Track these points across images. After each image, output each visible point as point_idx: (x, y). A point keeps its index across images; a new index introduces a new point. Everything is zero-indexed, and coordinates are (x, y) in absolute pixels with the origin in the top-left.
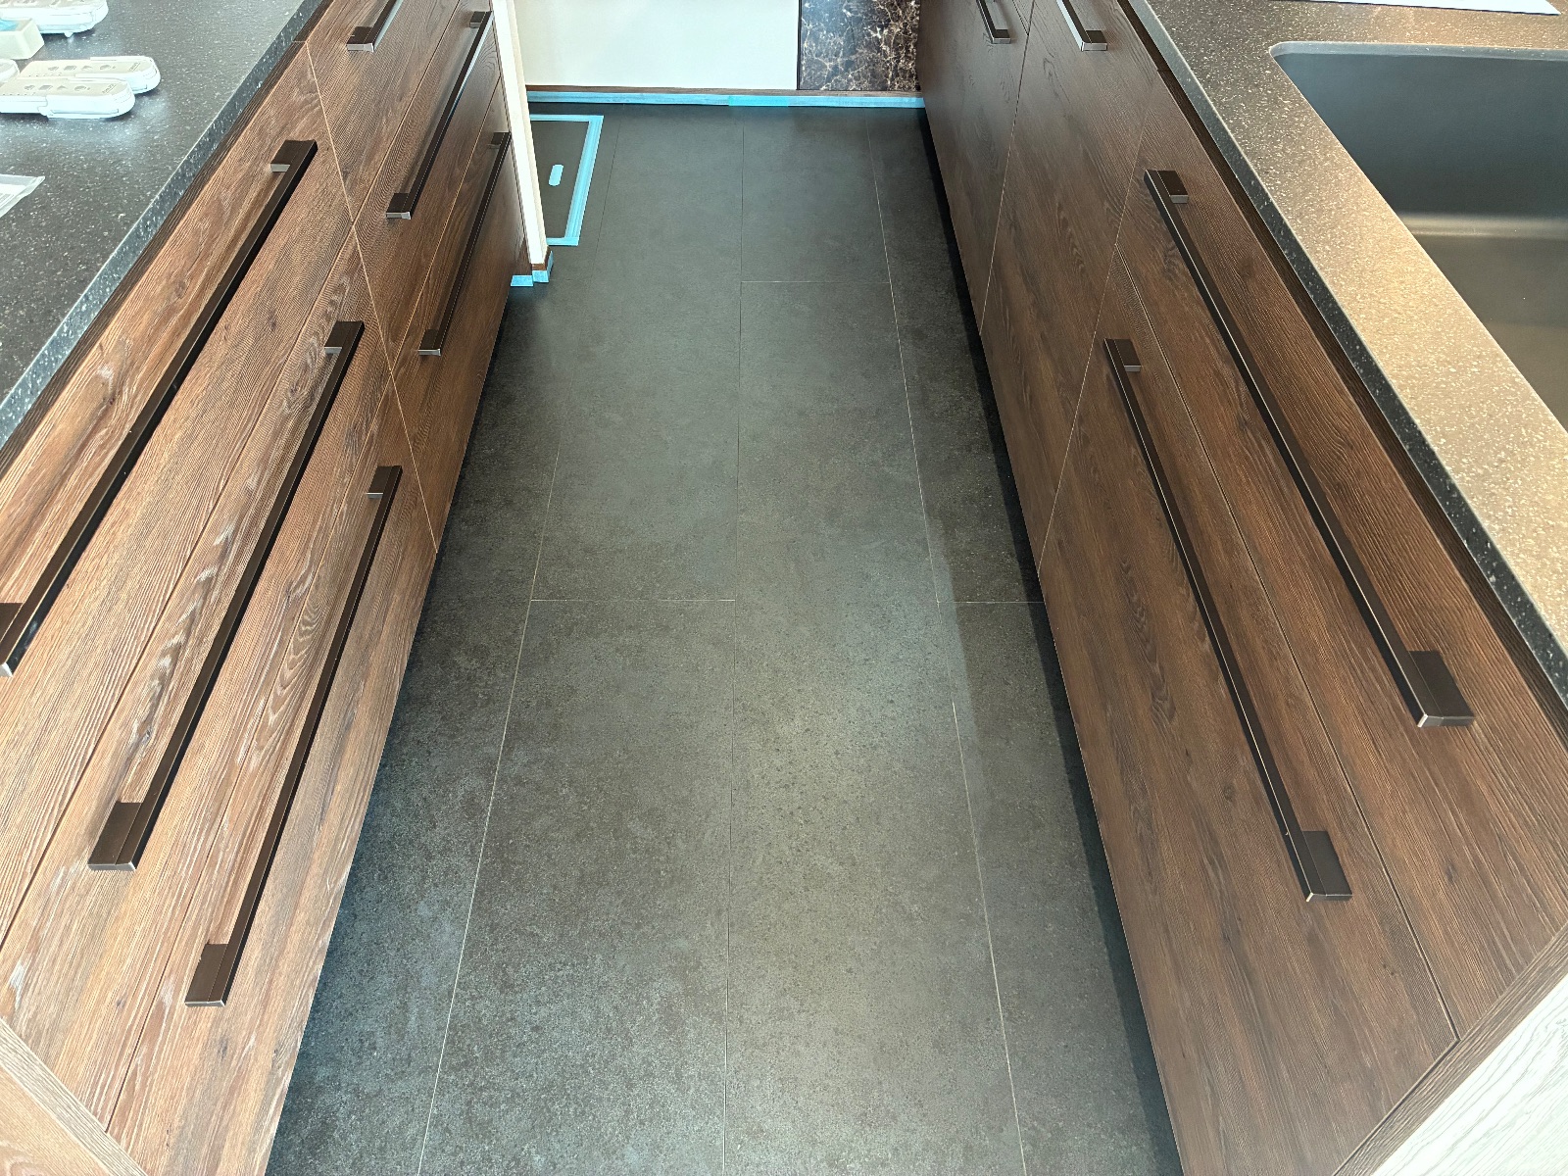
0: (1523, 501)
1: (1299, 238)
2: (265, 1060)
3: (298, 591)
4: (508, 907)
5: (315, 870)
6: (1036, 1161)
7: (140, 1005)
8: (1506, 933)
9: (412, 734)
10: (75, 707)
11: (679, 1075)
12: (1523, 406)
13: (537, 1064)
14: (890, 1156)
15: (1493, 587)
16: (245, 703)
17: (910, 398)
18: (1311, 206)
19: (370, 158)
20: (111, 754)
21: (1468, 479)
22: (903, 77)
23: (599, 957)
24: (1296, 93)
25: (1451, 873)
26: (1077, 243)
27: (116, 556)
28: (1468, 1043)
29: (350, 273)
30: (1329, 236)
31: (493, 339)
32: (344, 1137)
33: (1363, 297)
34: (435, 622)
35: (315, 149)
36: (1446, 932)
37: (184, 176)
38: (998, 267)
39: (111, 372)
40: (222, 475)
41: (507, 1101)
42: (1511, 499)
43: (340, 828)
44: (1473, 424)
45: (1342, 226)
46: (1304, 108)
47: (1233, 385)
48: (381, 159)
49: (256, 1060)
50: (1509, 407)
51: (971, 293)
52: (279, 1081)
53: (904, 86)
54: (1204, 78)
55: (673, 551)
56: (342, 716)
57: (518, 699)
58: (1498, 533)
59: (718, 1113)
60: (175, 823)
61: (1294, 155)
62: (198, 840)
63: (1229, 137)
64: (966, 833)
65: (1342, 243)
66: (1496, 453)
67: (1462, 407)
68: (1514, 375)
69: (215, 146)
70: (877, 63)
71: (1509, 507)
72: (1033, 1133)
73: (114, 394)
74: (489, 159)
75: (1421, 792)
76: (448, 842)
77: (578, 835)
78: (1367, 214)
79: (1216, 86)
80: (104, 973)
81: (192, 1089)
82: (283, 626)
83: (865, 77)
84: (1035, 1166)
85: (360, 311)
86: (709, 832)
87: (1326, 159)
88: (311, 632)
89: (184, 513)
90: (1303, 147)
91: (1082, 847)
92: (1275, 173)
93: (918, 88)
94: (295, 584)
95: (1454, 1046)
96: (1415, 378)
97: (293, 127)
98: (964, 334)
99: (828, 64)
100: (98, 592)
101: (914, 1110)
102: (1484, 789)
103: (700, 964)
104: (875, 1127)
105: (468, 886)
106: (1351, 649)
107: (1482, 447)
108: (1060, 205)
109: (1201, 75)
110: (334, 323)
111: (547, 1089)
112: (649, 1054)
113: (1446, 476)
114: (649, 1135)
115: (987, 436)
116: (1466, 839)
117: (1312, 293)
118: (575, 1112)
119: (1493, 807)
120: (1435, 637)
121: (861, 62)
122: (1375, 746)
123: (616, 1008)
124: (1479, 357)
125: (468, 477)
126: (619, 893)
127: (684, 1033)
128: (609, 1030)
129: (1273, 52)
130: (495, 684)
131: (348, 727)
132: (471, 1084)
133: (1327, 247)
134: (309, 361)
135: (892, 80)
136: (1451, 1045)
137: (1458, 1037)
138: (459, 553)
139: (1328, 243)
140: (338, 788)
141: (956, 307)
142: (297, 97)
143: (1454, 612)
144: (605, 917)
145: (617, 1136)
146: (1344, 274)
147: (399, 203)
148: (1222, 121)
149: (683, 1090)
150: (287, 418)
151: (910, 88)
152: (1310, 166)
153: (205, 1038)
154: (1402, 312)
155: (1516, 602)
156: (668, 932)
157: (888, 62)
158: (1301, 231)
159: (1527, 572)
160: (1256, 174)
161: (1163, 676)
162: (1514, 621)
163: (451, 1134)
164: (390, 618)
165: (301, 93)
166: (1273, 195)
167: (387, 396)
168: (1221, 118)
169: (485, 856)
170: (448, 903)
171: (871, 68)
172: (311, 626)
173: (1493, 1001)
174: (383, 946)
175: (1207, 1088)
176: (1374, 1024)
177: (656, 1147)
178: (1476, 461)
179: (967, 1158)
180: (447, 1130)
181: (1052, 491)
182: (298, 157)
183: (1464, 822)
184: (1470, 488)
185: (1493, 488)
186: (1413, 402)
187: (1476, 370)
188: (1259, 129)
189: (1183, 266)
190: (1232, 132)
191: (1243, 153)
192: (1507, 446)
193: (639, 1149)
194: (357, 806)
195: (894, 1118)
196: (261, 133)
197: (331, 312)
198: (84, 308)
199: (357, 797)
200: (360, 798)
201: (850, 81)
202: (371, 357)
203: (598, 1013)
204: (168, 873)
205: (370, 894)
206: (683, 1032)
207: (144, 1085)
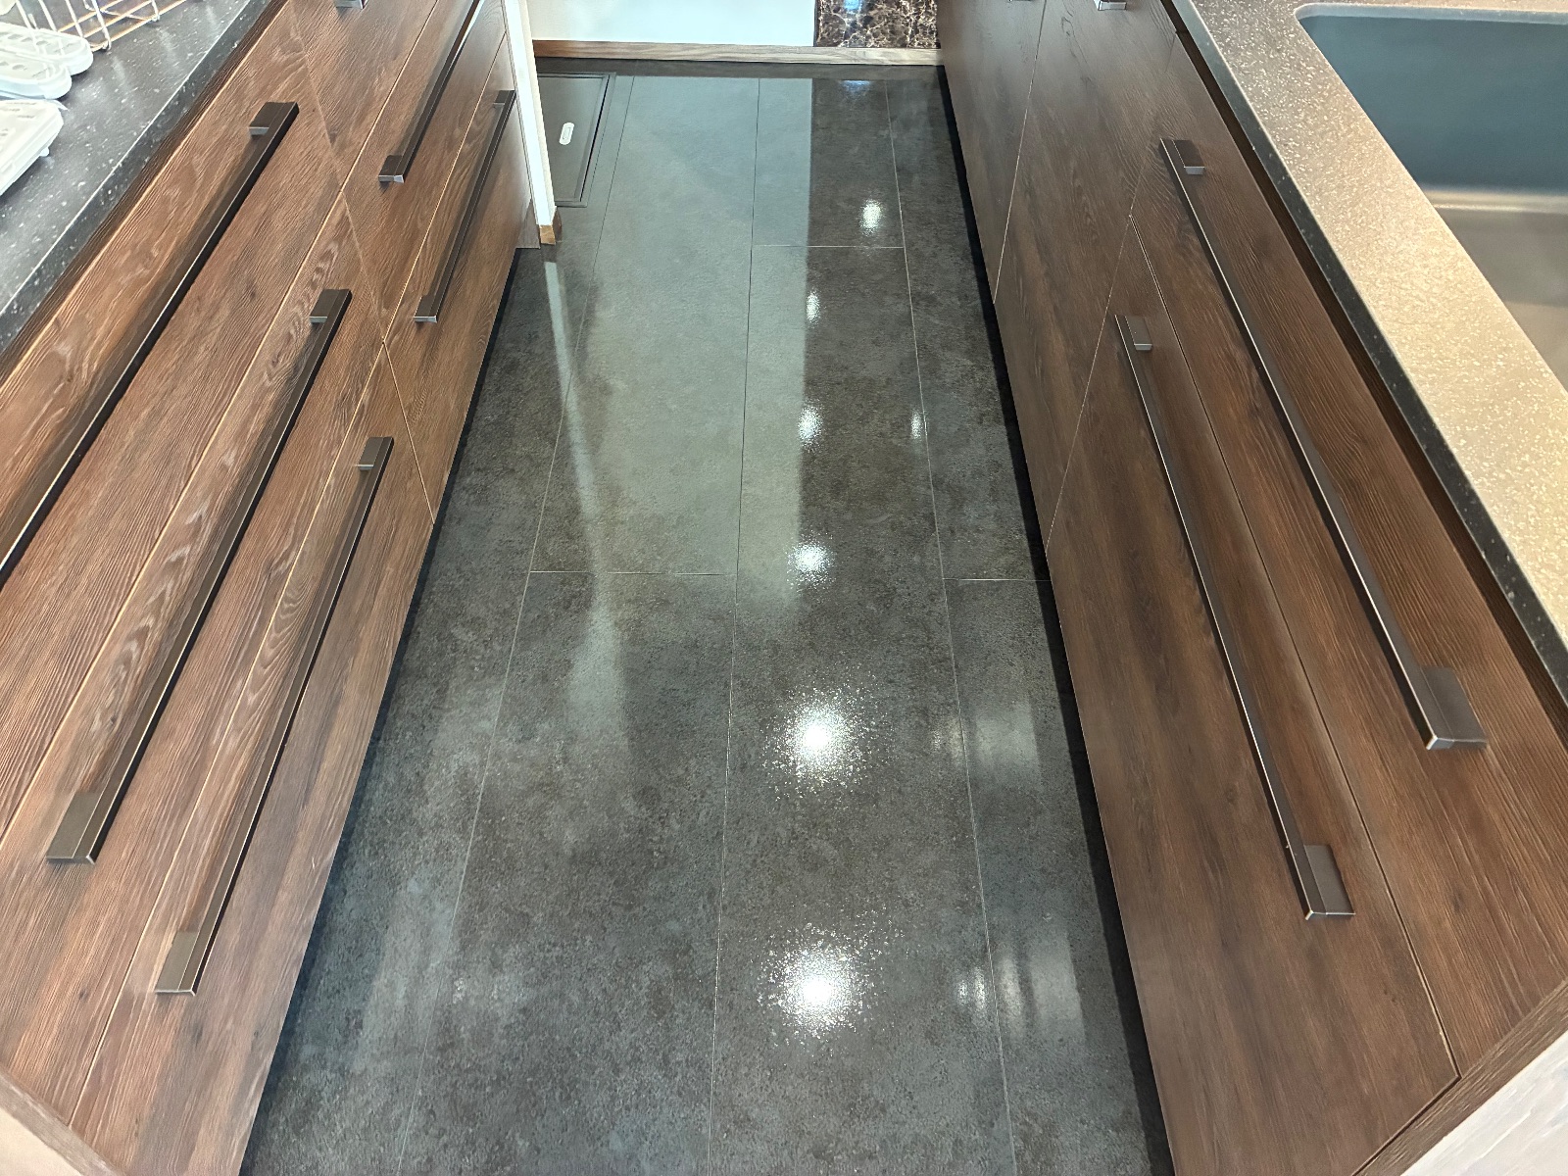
0: (1547, 510)
1: (1317, 217)
2: (243, 1042)
3: (281, 568)
4: (499, 885)
5: (299, 850)
6: (1028, 1157)
7: (105, 996)
8: (1514, 971)
9: (406, 708)
10: (29, 698)
11: (666, 1060)
12: (1551, 405)
13: (523, 1046)
14: (878, 1147)
15: (1511, 604)
16: (221, 684)
17: (922, 368)
18: (1331, 181)
19: (361, 118)
20: (70, 742)
21: (1488, 484)
22: (924, 34)
23: (589, 938)
24: (1321, 59)
25: (1458, 902)
26: (1092, 213)
27: (75, 540)
28: (1469, 1083)
29: (338, 239)
30: (1349, 215)
31: (497, 303)
32: (328, 1116)
33: (1383, 283)
34: (431, 593)
35: (296, 111)
36: (1450, 963)
37: (150, 142)
38: (1012, 236)
39: (69, 347)
40: (194, 452)
41: (492, 1083)
42: (1534, 508)
43: (327, 806)
44: (1497, 423)
45: (1364, 204)
46: (1328, 75)
47: (1245, 370)
48: (373, 122)
49: (234, 1042)
50: (1536, 405)
51: (985, 260)
52: (259, 1064)
53: (924, 44)
54: (1224, 42)
55: (675, 523)
56: (329, 693)
57: (514, 673)
58: (1518, 545)
59: (705, 1100)
60: (143, 810)
61: (1316, 126)
62: (169, 826)
63: (1248, 107)
64: (966, 817)
65: (1362, 222)
66: (1519, 456)
67: (1483, 404)
68: (1542, 370)
69: (185, 110)
70: (897, 18)
71: (1532, 516)
72: (1025, 1129)
73: (71, 371)
74: (492, 117)
75: (1429, 815)
76: (440, 818)
77: (571, 813)
78: (1391, 191)
79: (1236, 52)
80: (64, 967)
81: (163, 1076)
82: (263, 604)
83: (884, 33)
84: (1026, 1162)
85: (348, 279)
86: (704, 812)
87: (1350, 131)
88: (294, 610)
89: (151, 493)
90: (1326, 118)
91: (1083, 835)
92: (1294, 146)
93: (938, 45)
94: (276, 562)
95: (1454, 1083)
96: (1435, 372)
97: (275, 86)
98: (978, 301)
99: (846, 20)
100: (54, 578)
101: (903, 1102)
102: (1496, 818)
103: (690, 947)
104: (865, 1119)
105: (459, 863)
106: (1360, 658)
107: (1505, 449)
108: (1075, 172)
109: (1221, 37)
110: (321, 290)
111: (533, 1073)
112: (637, 1039)
113: (1465, 481)
114: (634, 1122)
115: (1000, 407)
116: (1475, 868)
117: (1329, 277)
118: (561, 1097)
119: (1504, 838)
120: (1448, 650)
121: (880, 18)
122: (1383, 762)
123: (604, 990)
124: (1505, 349)
125: (469, 444)
126: (611, 874)
127: (673, 1018)
128: (597, 1014)
129: (1297, 15)
130: (491, 657)
131: (336, 704)
132: (458, 1065)
133: (1347, 228)
134: (292, 332)
135: (912, 36)
136: (1451, 1082)
137: (1459, 1074)
138: (458, 523)
139: (1347, 222)
140: (325, 765)
141: (971, 274)
142: (278, 57)
143: (1470, 627)
144: (596, 898)
145: (603, 1122)
146: (1364, 257)
147: (392, 165)
148: (1241, 88)
149: (670, 1076)
150: (269, 390)
151: (930, 45)
152: (1332, 137)
153: (178, 1025)
154: (1424, 298)
155: (1535, 621)
156: (659, 914)
157: (908, 18)
158: (1319, 209)
159: (1548, 589)
160: (1275, 146)
161: (1168, 671)
162: (1533, 642)
163: (435, 1116)
164: (382, 591)
165: (284, 52)
166: (1290, 170)
167: (379, 365)
168: (1239, 85)
169: (477, 833)
170: (439, 881)
171: (890, 24)
172: (294, 603)
173: (1497, 1041)
174: (372, 924)
175: (1203, 1096)
176: (1372, 1050)
177: (642, 1133)
178: (1498, 465)
179: (956, 1152)
180: (432, 1112)
181: (1061, 470)
182: (279, 121)
183: (1472, 849)
184: (1490, 495)
185: (1515, 495)
186: (1433, 398)
187: (1501, 363)
188: (1279, 99)
189: (1196, 241)
190: (1251, 101)
191: (1261, 123)
192: (1532, 449)
193: (623, 1136)
194: (346, 783)
195: (883, 1110)
196: (239, 96)
197: (316, 280)
198: (36, 283)
199: (346, 774)
200: (348, 774)
201: (868, 37)
202: (362, 325)
203: (586, 995)
204: (135, 861)
205: (360, 869)
206: (672, 1016)
207: (110, 1076)
